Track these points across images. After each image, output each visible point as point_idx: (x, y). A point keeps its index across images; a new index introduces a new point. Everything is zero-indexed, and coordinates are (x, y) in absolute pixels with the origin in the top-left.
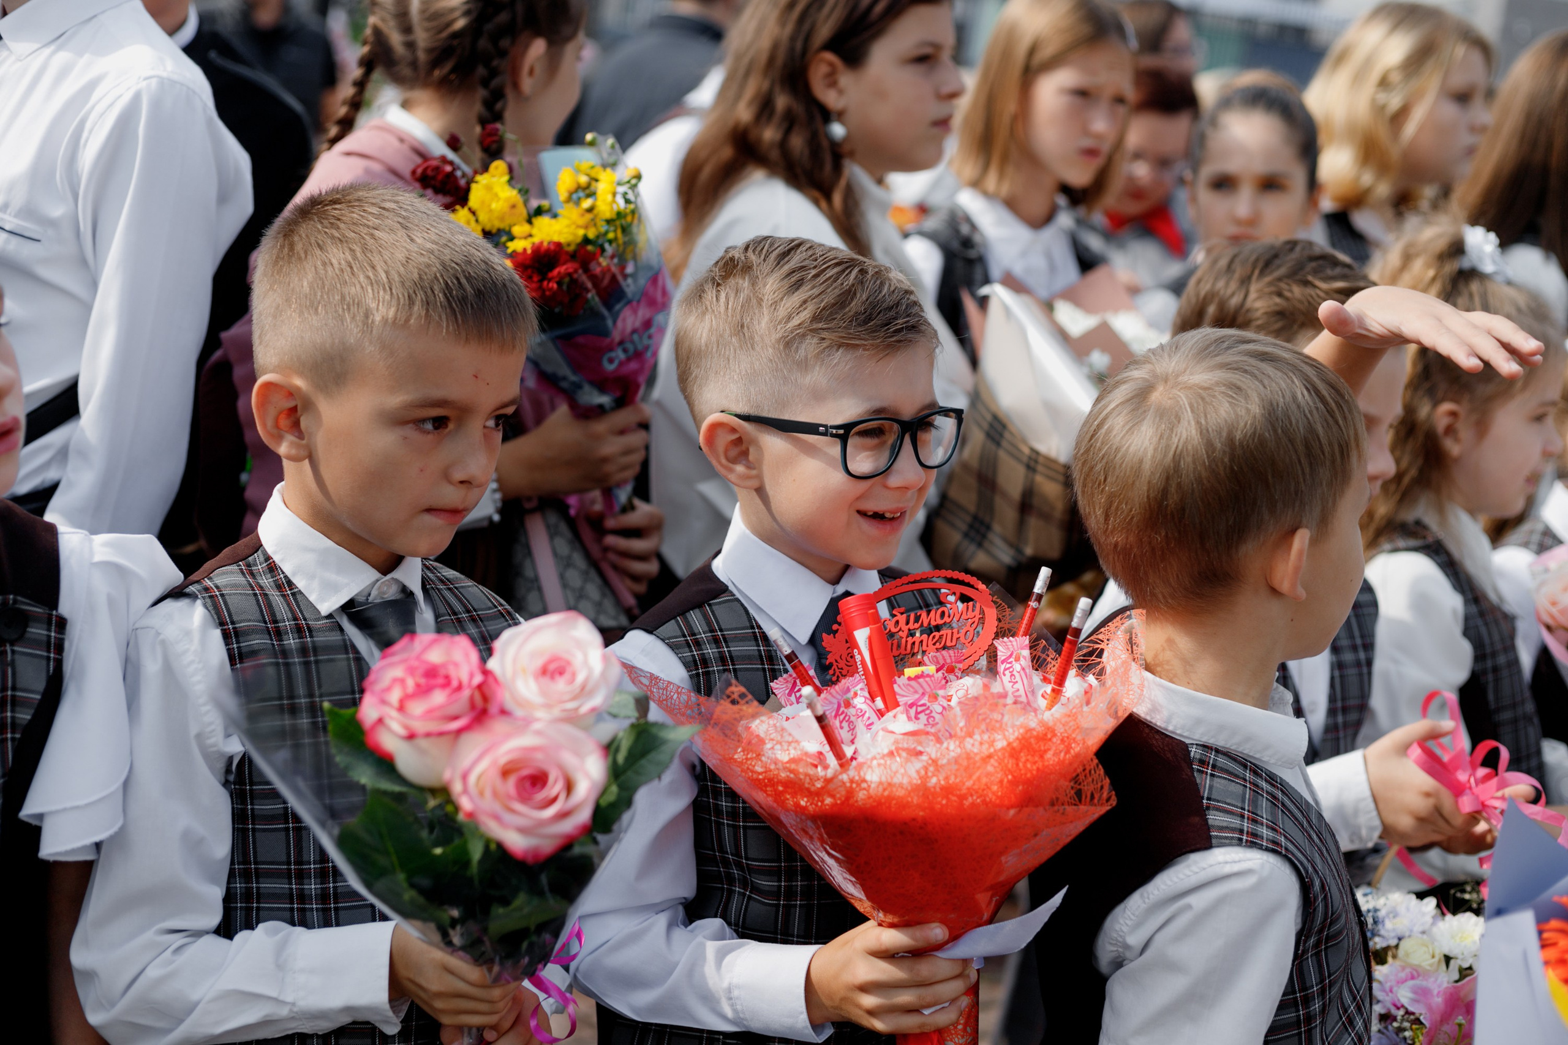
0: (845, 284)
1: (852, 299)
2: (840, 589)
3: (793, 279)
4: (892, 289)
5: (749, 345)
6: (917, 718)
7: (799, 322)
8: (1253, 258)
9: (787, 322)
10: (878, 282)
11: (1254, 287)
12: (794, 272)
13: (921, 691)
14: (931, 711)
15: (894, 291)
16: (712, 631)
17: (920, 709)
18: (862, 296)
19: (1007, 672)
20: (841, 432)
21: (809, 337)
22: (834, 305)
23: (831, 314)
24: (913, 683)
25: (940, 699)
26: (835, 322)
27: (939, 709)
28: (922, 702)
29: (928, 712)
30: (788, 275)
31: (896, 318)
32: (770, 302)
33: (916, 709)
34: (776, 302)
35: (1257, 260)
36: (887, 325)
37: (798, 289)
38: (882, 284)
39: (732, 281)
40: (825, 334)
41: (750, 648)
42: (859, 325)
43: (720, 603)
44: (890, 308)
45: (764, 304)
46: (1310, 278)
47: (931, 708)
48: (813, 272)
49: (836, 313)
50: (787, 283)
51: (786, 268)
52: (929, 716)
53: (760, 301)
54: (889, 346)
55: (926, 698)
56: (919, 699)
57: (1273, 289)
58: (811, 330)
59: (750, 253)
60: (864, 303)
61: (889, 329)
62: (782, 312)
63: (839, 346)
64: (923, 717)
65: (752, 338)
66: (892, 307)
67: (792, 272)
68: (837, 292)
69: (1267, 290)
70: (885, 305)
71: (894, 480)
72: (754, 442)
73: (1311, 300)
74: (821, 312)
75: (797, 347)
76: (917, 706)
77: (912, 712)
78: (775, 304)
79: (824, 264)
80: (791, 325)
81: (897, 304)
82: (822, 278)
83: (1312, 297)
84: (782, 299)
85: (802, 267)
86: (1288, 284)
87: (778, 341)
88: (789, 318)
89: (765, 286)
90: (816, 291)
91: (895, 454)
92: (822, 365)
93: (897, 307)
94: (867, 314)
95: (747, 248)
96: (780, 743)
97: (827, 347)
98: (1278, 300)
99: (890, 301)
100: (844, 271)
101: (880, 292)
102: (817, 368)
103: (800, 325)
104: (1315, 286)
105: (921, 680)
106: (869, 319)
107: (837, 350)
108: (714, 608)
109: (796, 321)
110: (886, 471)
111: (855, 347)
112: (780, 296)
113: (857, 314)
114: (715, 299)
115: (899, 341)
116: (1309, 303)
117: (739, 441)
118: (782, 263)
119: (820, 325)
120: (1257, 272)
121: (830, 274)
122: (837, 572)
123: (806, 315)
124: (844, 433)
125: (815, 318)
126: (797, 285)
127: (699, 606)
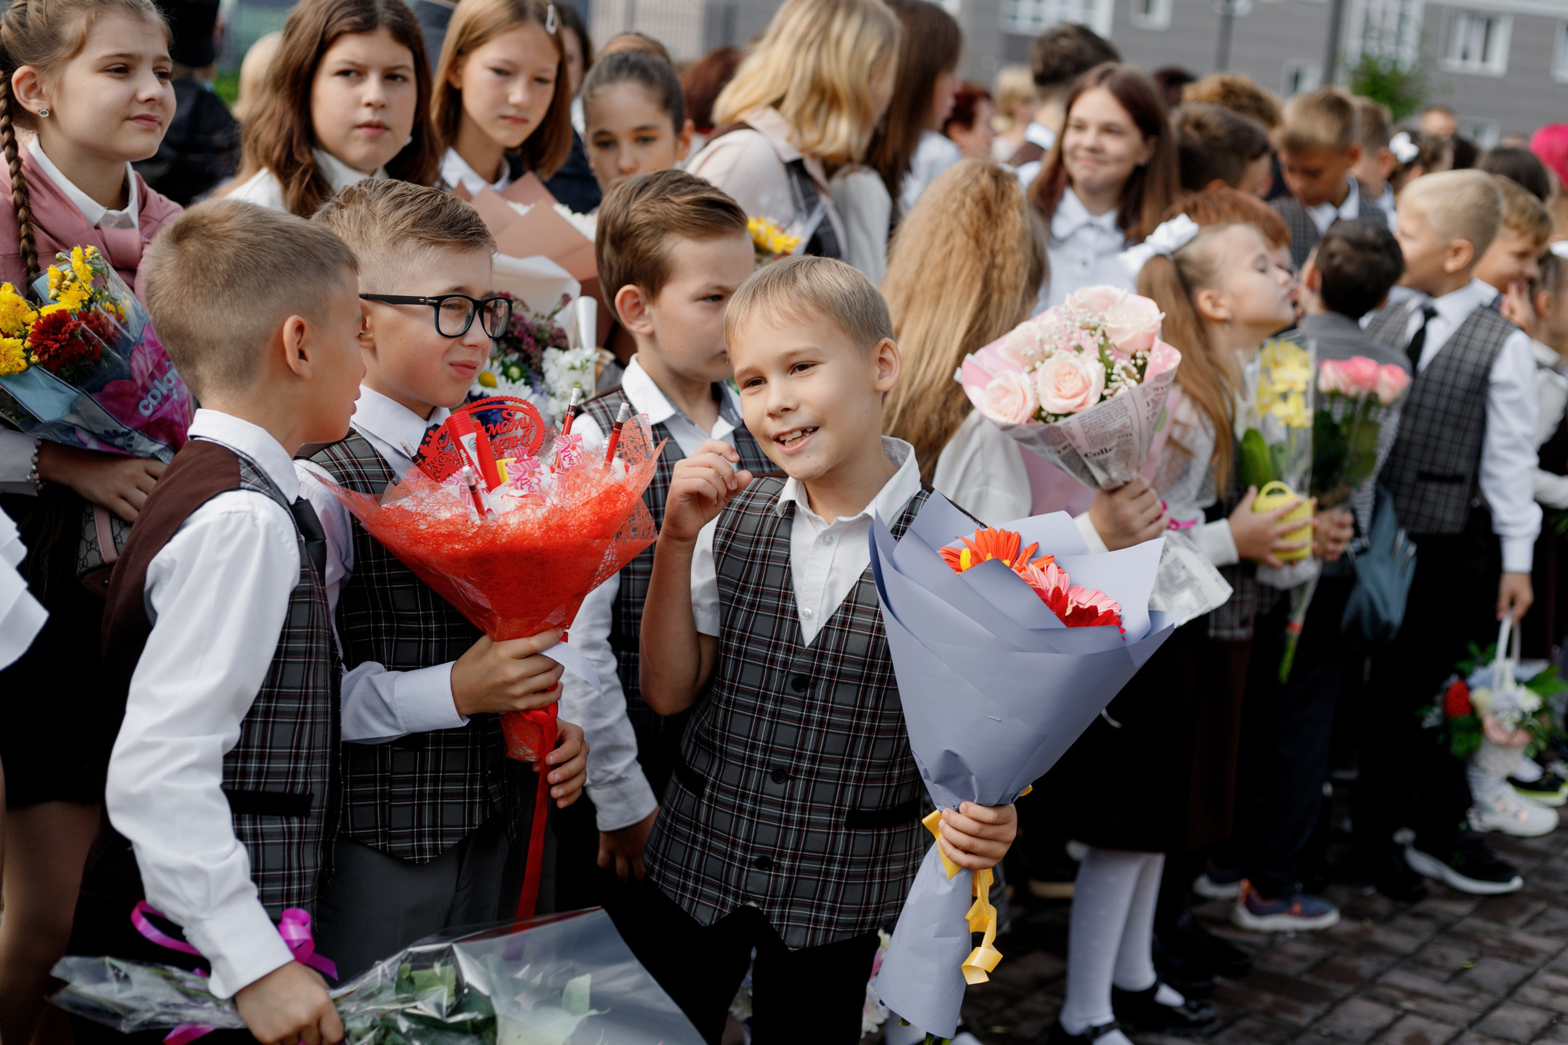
1: (439, 214)
2: (431, 423)
4: (466, 209)
6: (522, 488)
7: (403, 227)
8: (631, 188)
9: (394, 228)
11: (632, 208)
13: (523, 470)
14: (531, 483)
16: (350, 458)
17: (524, 482)
18: (445, 213)
19: (566, 458)
20: (436, 301)
21: (410, 237)
22: (427, 217)
23: (424, 223)
25: (536, 474)
26: (429, 227)
27: (536, 481)
28: (524, 477)
30: (393, 199)
31: (469, 228)
32: (382, 216)
33: (520, 483)
34: (386, 215)
35: (634, 189)
36: (462, 231)
37: (400, 207)
38: (458, 204)
39: (352, 206)
40: (421, 236)
41: (377, 470)
42: (445, 229)
43: (351, 441)
45: (377, 217)
46: (669, 197)
47: (531, 481)
48: (410, 197)
49: (429, 222)
50: (392, 203)
51: (391, 195)
52: (530, 486)
53: (374, 216)
54: (464, 243)
55: (527, 474)
56: (522, 476)
57: (644, 206)
58: (411, 233)
59: (363, 188)
60: (447, 216)
61: (466, 235)
62: (391, 221)
64: (525, 487)
66: (466, 221)
67: (396, 197)
68: (429, 208)
69: (641, 207)
70: (461, 219)
71: (469, 340)
72: (369, 313)
74: (418, 221)
75: (402, 244)
76: (521, 480)
77: (519, 484)
78: (386, 217)
80: (397, 229)
81: (470, 217)
82: (418, 201)
83: (668, 208)
84: (390, 214)
86: (653, 203)
87: (388, 241)
88: (396, 224)
89: (376, 205)
90: (414, 208)
91: (470, 321)
92: (420, 257)
94: (450, 223)
95: (360, 185)
96: (445, 505)
97: (423, 244)
98: (647, 215)
99: (463, 217)
100: (431, 197)
101: (456, 212)
102: (416, 260)
103: (404, 229)
104: (671, 202)
105: (523, 463)
106: (451, 226)
107: (432, 245)
108: (349, 444)
109: (401, 227)
110: (463, 334)
111: (442, 243)
112: (388, 212)
113: (443, 222)
114: (341, 218)
115: (471, 243)
118: (387, 192)
119: (418, 230)
120: (633, 196)
121: (424, 197)
122: (429, 412)
123: (408, 221)
124: (438, 303)
125: (414, 225)
126: (399, 206)
127: (338, 443)
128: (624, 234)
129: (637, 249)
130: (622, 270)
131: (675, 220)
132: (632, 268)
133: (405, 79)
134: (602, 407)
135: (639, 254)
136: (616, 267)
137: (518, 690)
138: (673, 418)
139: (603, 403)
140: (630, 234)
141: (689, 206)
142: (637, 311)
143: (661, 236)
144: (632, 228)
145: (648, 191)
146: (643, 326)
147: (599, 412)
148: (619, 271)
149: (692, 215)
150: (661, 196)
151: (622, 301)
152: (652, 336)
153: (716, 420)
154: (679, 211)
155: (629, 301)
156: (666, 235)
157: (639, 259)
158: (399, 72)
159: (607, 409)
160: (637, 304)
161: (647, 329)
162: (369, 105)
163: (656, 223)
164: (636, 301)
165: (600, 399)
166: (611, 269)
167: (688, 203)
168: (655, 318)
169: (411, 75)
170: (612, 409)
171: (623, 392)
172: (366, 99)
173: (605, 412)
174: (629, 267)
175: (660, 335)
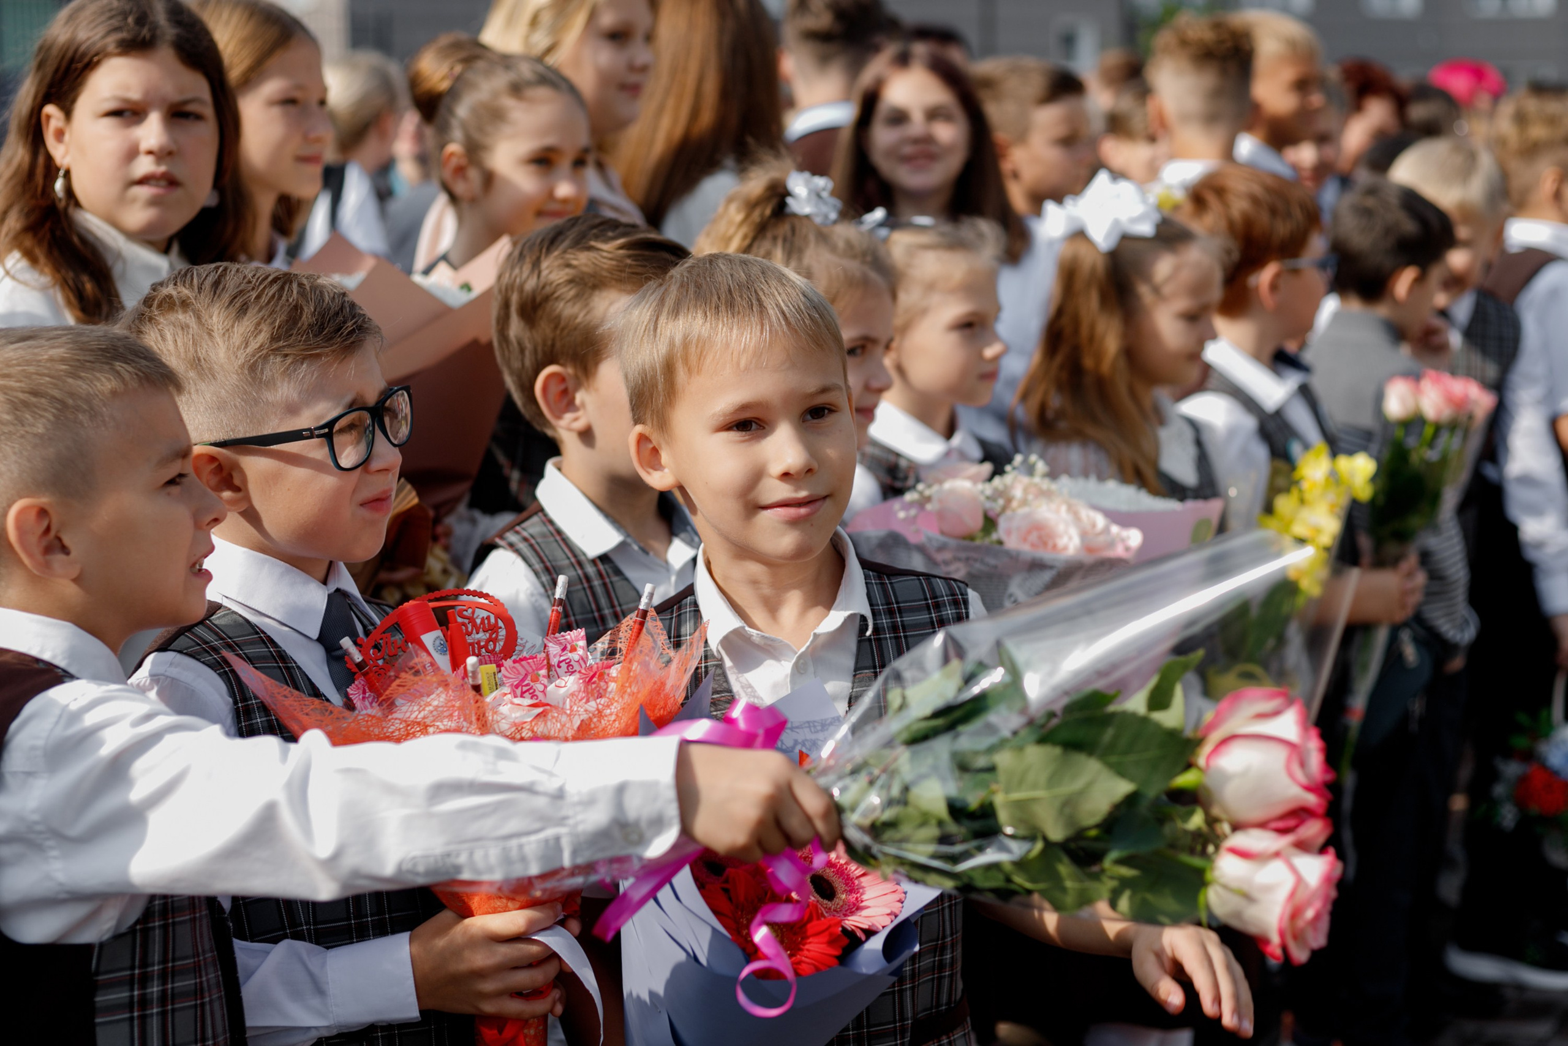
0: (291, 300)
1: (301, 313)
2: (332, 588)
3: (238, 305)
4: (332, 295)
5: (210, 376)
7: (258, 345)
8: (539, 240)
9: (246, 347)
10: (317, 292)
11: (545, 264)
12: (235, 298)
13: (523, 672)
14: (535, 691)
15: (334, 297)
17: (525, 689)
18: (308, 310)
20: (325, 431)
21: (272, 357)
22: (287, 321)
23: (286, 332)
24: (517, 665)
25: (541, 678)
26: (293, 338)
27: (541, 688)
28: (526, 682)
29: (531, 691)
30: (231, 302)
31: (345, 322)
32: (221, 332)
34: (228, 330)
35: (543, 241)
36: (339, 330)
37: (245, 313)
38: (321, 293)
39: (172, 319)
40: (287, 351)
42: (315, 336)
43: (219, 618)
44: (337, 314)
45: (215, 334)
46: (593, 243)
47: (534, 688)
48: (254, 294)
49: (291, 329)
50: (233, 310)
51: (226, 296)
53: (210, 332)
54: (345, 349)
56: (523, 680)
57: (560, 261)
58: (272, 350)
59: (182, 289)
60: (313, 314)
61: (342, 333)
62: (237, 339)
63: (304, 359)
65: (210, 369)
66: (338, 313)
67: (233, 298)
68: (286, 308)
69: (556, 263)
70: (332, 312)
71: (376, 465)
72: (236, 467)
73: (597, 262)
74: (277, 330)
75: (262, 369)
76: (523, 686)
78: (227, 332)
79: (260, 284)
80: (249, 350)
81: (342, 308)
82: (265, 299)
83: (596, 258)
84: (233, 326)
85: (241, 292)
86: (574, 254)
87: (242, 367)
88: (247, 343)
89: (211, 317)
90: (265, 312)
92: (289, 382)
93: (342, 311)
94: (319, 324)
95: (176, 285)
97: (292, 363)
98: (568, 270)
99: (335, 307)
100: (282, 288)
101: (323, 301)
102: (286, 384)
103: (261, 346)
104: (598, 249)
105: (524, 663)
106: (322, 328)
107: (302, 364)
108: (216, 622)
109: (254, 345)
110: (366, 462)
111: (318, 356)
112: (230, 324)
113: (310, 326)
114: (160, 338)
115: (353, 343)
116: (594, 263)
117: (220, 468)
118: (218, 292)
119: (281, 343)
120: (544, 250)
121: (270, 294)
122: (325, 571)
123: (263, 337)
124: (328, 431)
125: (274, 339)
126: (243, 310)
127: (201, 622)
128: (538, 299)
129: (559, 317)
130: (540, 349)
131: (608, 271)
132: (553, 345)
133: (198, 117)
134: (525, 539)
135: (562, 324)
136: (528, 346)
137: (488, 986)
138: (622, 547)
139: (525, 534)
140: (547, 298)
141: (621, 252)
142: (565, 401)
143: (591, 295)
144: (548, 290)
145: (563, 241)
146: (576, 419)
147: (522, 546)
148: (535, 350)
149: (629, 261)
150: (581, 243)
151: (545, 389)
152: (587, 435)
153: (670, 542)
154: (611, 259)
155: (555, 389)
156: (597, 293)
157: (563, 329)
158: (191, 108)
159: (533, 541)
160: (565, 392)
161: (580, 425)
162: (150, 152)
163: (582, 279)
164: (562, 387)
165: (518, 528)
166: (522, 350)
167: (621, 247)
168: (590, 407)
169: (208, 111)
170: (539, 540)
171: (546, 515)
172: (144, 146)
173: (531, 546)
174: (549, 343)
175: (598, 432)
